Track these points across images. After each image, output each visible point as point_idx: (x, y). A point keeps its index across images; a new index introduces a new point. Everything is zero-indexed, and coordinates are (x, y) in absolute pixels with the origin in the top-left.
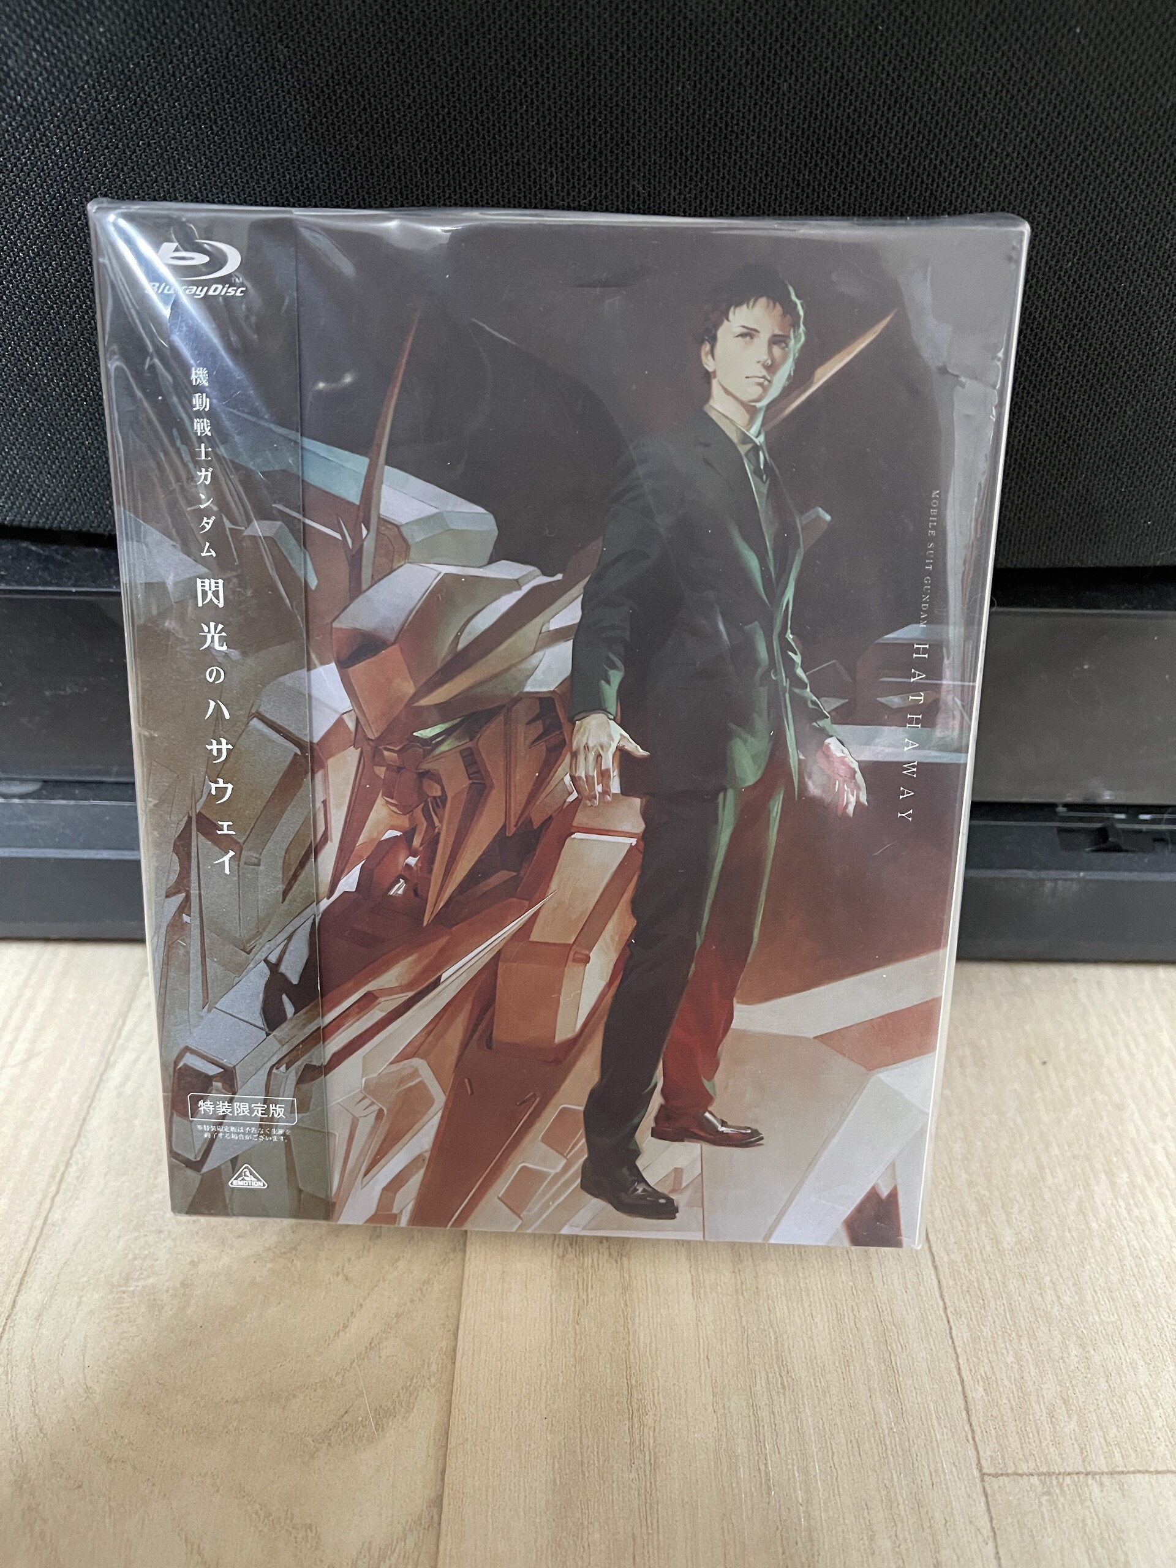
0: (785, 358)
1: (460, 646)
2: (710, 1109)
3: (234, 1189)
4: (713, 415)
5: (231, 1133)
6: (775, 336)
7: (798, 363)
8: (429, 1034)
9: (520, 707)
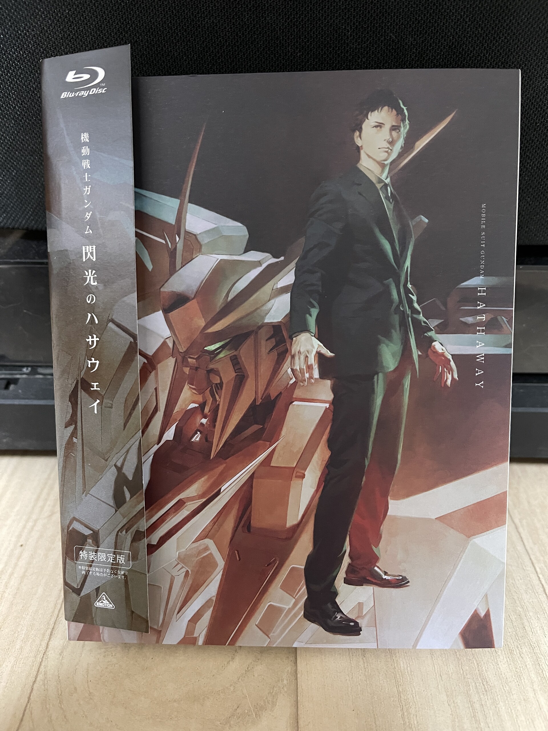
0: (399, 137)
1: (229, 299)
2: (377, 564)
3: (97, 607)
4: (362, 169)
5: (96, 572)
6: (393, 126)
7: (406, 140)
8: (215, 523)
9: (263, 331)
